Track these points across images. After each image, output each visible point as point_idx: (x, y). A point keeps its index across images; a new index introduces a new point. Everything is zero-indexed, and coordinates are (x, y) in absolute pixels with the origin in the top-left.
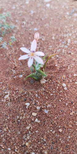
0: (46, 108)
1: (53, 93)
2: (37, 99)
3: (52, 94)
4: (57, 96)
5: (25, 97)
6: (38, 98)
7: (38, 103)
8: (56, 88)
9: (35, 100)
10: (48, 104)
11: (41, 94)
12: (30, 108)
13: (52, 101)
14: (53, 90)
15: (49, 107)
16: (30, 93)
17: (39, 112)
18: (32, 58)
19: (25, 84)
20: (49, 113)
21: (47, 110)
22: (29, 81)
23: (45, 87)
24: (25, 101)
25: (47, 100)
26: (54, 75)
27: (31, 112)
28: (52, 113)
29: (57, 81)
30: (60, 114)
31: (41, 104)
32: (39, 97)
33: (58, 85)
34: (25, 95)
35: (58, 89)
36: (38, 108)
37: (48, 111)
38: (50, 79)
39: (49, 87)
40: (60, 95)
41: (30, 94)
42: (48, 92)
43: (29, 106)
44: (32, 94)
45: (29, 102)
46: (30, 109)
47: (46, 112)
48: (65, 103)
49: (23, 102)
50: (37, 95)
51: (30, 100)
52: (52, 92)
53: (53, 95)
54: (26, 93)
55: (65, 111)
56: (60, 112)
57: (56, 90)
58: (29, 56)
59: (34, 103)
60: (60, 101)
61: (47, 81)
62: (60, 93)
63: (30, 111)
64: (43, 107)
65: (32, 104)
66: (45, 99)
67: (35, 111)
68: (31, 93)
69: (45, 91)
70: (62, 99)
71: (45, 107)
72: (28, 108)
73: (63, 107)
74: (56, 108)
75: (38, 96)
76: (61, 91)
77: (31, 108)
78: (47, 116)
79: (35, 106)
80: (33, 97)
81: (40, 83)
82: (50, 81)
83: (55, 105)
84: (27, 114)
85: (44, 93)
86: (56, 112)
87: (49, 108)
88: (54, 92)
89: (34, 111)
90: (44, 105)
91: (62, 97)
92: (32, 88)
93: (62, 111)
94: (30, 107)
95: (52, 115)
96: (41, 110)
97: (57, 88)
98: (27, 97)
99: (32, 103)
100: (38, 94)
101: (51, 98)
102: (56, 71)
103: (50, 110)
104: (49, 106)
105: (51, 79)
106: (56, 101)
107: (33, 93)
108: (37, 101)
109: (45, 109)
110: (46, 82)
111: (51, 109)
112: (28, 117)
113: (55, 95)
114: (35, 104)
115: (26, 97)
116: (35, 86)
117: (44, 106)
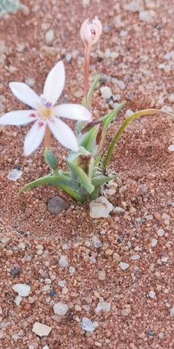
0: (93, 313)
1: (130, 262)
2: (63, 274)
3: (124, 266)
4: (145, 277)
5: (19, 262)
6: (68, 273)
7: (65, 290)
8: (149, 241)
9: (53, 277)
10: (101, 299)
11: (81, 257)
12: (28, 306)
13: (119, 289)
14: (133, 248)
15: (102, 312)
16: (40, 247)
17: (60, 324)
18: (41, 124)
19: (29, 211)
20: (98, 332)
21: (93, 320)
22: (45, 199)
23: (103, 232)
24: (17, 274)
25: (102, 283)
26: (155, 187)
27: (30, 320)
28: (109, 334)
29: (158, 215)
30: (140, 341)
31: (74, 295)
32: (72, 270)
33: (160, 232)
34: (21, 254)
35: (153, 249)
36: (60, 309)
37: (96, 324)
38: (132, 202)
39: (120, 233)
40: (158, 274)
41: (40, 252)
42: (112, 256)
43: (27, 297)
44: (47, 252)
45: (29, 283)
46: (29, 309)
47: (88, 326)
48: (168, 305)
49: (6, 278)
50: (64, 261)
51: (37, 276)
52: (130, 255)
53: (127, 270)
54: (22, 246)
55: (161, 335)
56: (142, 335)
57: (144, 250)
58: (33, 115)
59: (46, 288)
60: (152, 294)
61: (118, 209)
62: (157, 266)
63: (27, 316)
64: (78, 308)
65: (38, 292)
66: (95, 281)
67: (48, 318)
68: (44, 250)
69: (99, 250)
70: (159, 287)
71: (87, 308)
72: (23, 305)
73: (159, 319)
74: (129, 321)
75: (71, 264)
76: (165, 259)
77: (33, 305)
78: (86, 343)
79: (48, 300)
80: (47, 264)
81: (88, 215)
82: (133, 210)
83: (129, 306)
84: (14, 327)
85: (94, 254)
86: (125, 332)
87: (103, 317)
88: (136, 257)
89: (42, 316)
90: (84, 303)
91: (162, 281)
92: (51, 232)
93: (147, 334)
94: (31, 300)
95: (107, 341)
96: (69, 318)
97: (154, 243)
98: (26, 262)
99: (39, 287)
100: (71, 257)
101: (121, 280)
102: (165, 174)
103: (105, 325)
104: (104, 307)
105: (136, 204)
106: (135, 294)
107: (50, 251)
108: (62, 283)
109: (85, 315)
110: (112, 214)
111: (109, 318)
112: (16, 337)
113: (136, 268)
114: (52, 294)
115: (23, 260)
116: (65, 225)
117: (84, 307)
